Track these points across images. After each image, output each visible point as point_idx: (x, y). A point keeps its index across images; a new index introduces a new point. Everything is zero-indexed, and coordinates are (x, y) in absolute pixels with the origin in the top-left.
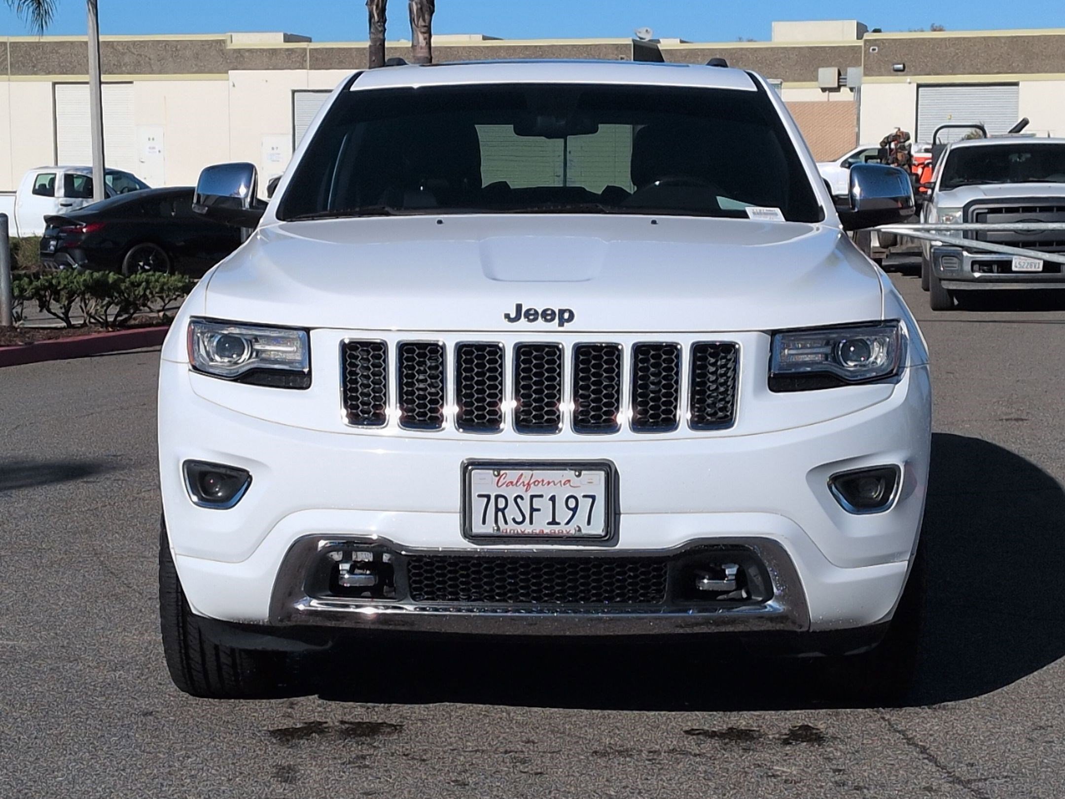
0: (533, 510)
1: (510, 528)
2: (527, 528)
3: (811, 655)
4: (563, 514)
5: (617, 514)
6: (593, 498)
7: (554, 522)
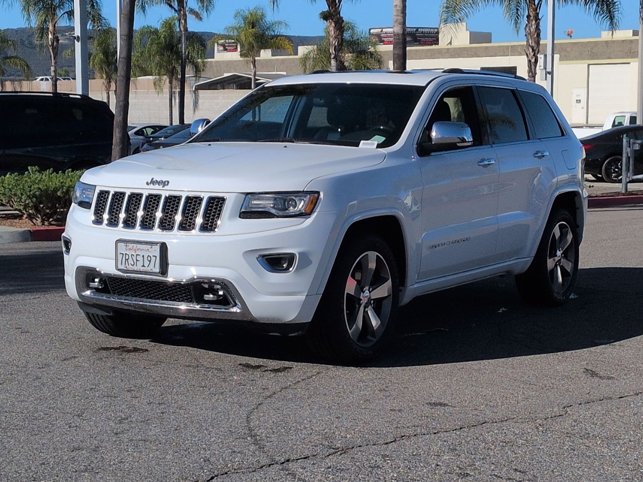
0: (137, 260)
1: (130, 268)
2: (135, 268)
3: (275, 334)
4: (146, 263)
5: (167, 264)
6: (156, 257)
7: (143, 266)
